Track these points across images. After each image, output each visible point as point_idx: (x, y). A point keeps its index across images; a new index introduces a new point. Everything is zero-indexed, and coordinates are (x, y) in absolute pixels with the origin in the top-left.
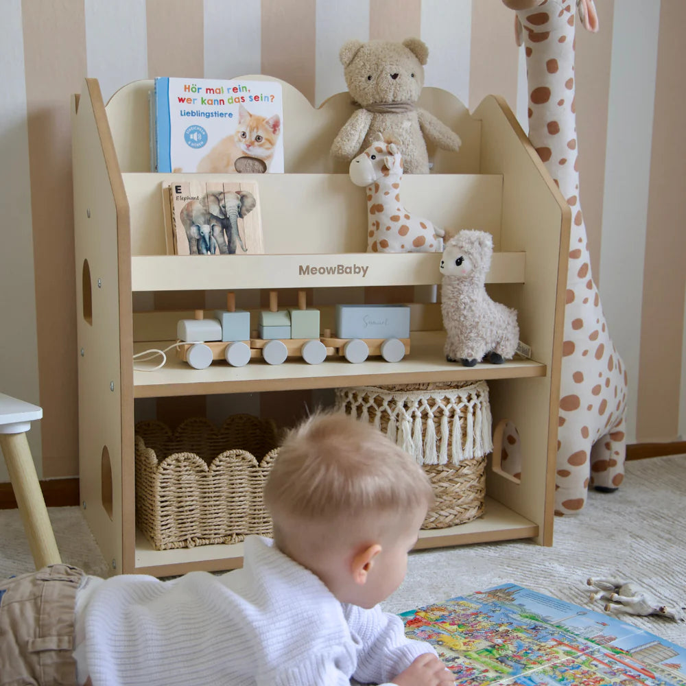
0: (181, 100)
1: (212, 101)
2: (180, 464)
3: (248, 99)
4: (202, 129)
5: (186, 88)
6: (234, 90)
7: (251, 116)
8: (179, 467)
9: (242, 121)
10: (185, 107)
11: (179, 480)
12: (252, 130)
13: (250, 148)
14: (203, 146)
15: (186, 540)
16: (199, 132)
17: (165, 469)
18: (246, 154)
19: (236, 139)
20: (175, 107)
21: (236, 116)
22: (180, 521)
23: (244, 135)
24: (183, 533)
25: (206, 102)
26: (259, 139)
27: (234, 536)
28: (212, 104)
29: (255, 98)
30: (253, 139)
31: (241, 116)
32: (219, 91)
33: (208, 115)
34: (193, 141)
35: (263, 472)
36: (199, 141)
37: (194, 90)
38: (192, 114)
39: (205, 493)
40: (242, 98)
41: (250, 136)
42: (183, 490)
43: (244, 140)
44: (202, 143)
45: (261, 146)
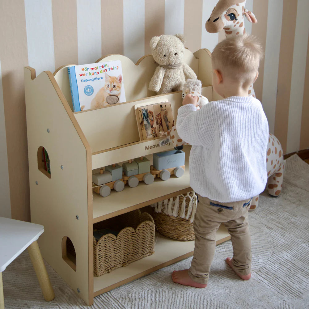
0: (81, 75)
1: (93, 73)
2: (106, 240)
3: (108, 70)
4: (91, 86)
5: (83, 69)
6: (102, 67)
7: (110, 77)
8: (106, 241)
9: (107, 80)
10: (83, 78)
11: (105, 246)
12: (111, 83)
13: (111, 91)
14: (92, 94)
15: (108, 270)
16: (90, 88)
17: (100, 243)
18: (110, 94)
19: (105, 89)
20: (79, 78)
21: (104, 78)
22: (106, 263)
23: (108, 86)
24: (107, 267)
25: (91, 74)
26: (114, 87)
27: (126, 262)
28: (94, 75)
29: (111, 69)
30: (112, 87)
31: (106, 78)
32: (96, 68)
33: (93, 80)
34: (88, 92)
35: (137, 234)
36: (90, 92)
37: (86, 70)
38: (86, 80)
39: (115, 248)
40: (106, 70)
41: (111, 86)
42: (107, 250)
43: (108, 88)
44: (92, 93)
45: (115, 90)
